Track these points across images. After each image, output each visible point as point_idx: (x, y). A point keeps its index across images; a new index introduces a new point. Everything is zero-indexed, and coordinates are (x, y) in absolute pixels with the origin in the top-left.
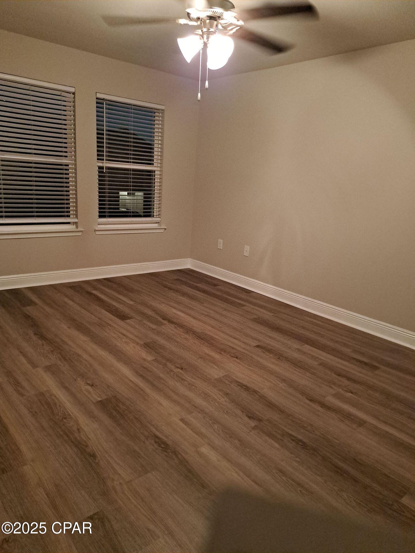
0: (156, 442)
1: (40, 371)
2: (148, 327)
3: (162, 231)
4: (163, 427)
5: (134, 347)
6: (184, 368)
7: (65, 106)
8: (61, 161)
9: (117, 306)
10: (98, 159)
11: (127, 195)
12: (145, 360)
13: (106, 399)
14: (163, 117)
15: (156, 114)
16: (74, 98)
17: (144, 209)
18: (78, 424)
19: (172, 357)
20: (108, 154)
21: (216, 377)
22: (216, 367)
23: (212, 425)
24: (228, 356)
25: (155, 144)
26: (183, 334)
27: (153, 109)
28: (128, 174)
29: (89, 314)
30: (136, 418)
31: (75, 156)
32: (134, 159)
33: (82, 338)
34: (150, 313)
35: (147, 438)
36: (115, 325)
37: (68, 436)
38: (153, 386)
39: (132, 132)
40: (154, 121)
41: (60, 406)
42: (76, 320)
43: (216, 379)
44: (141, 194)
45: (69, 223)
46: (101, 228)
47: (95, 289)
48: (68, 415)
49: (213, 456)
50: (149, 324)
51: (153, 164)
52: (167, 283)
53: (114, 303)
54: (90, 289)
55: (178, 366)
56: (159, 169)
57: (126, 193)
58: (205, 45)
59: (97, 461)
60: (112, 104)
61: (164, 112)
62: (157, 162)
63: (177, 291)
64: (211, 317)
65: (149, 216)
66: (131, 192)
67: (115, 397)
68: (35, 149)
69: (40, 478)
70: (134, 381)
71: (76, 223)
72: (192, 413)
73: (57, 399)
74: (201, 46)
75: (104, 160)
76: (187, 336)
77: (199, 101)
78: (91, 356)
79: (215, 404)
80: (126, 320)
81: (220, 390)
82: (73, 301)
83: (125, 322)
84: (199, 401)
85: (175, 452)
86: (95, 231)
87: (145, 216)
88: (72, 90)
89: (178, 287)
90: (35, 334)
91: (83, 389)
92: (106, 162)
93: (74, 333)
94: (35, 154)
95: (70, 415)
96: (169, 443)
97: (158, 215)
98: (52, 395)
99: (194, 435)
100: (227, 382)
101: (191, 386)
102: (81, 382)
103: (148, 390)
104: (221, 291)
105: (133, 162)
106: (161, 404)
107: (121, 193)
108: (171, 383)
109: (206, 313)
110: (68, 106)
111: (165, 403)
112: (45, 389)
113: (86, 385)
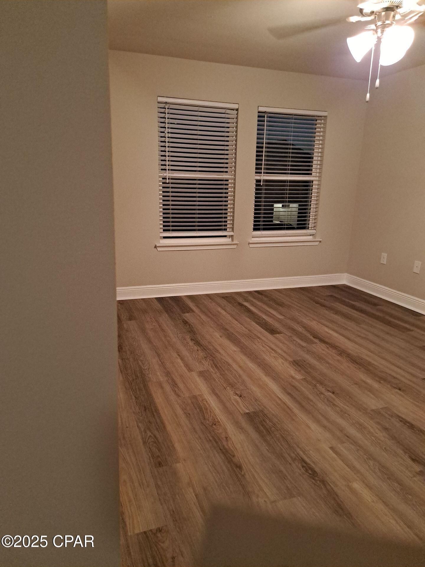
0: (303, 467)
1: (195, 375)
2: (297, 343)
3: (317, 243)
4: (311, 452)
5: (283, 364)
6: (335, 393)
7: (229, 123)
8: (222, 177)
9: (267, 320)
10: (256, 173)
11: (281, 208)
12: (293, 378)
13: (254, 412)
14: (325, 124)
15: (318, 121)
16: (237, 114)
17: (298, 221)
18: (226, 433)
19: (323, 379)
20: (266, 167)
21: (374, 408)
22: (372, 396)
23: (366, 460)
24: (389, 386)
25: (315, 153)
26: (335, 355)
27: (314, 116)
28: (284, 186)
29: (239, 325)
30: (283, 437)
31: (235, 171)
32: (291, 170)
33: (233, 348)
34: (300, 329)
35: (294, 460)
36: (263, 338)
37: (217, 442)
38: (302, 407)
39: (292, 142)
40: (316, 129)
41: (210, 411)
42: (228, 330)
43: (373, 410)
44: (296, 205)
45: (225, 236)
46: (255, 241)
47: (247, 300)
48: (217, 421)
49: (367, 495)
50: (299, 341)
51: (311, 174)
52: (319, 299)
53: (264, 317)
54: (240, 300)
55: (329, 389)
56: (317, 179)
57: (280, 205)
58: (379, 39)
59: (243, 473)
60: (273, 116)
61: (327, 119)
62: (315, 171)
63: (330, 308)
64: (368, 339)
65: (304, 228)
66: (287, 204)
67: (262, 411)
68: (199, 167)
69: (190, 478)
70: (281, 398)
71: (232, 236)
72: (344, 443)
73: (208, 404)
74: (374, 41)
75: (262, 173)
76: (339, 358)
77: (367, 102)
78: (240, 367)
79: (371, 438)
80: (274, 334)
81: (378, 423)
82: (225, 311)
83: (274, 336)
84: (353, 431)
85: (323, 482)
86: (249, 243)
87: (298, 228)
88: (236, 106)
89: (333, 304)
90: (192, 340)
91: (232, 398)
92: (263, 175)
93: (226, 342)
94: (199, 171)
95: (219, 422)
96: (317, 470)
97: (313, 227)
98: (204, 400)
99: (346, 467)
100: (386, 415)
101: (343, 414)
102: (230, 392)
103: (296, 410)
104: (381, 311)
105: (291, 174)
106: (309, 428)
107: (276, 205)
108: (320, 405)
109: (364, 336)
110: (231, 123)
111: (313, 426)
112: (198, 394)
113: (234, 395)
